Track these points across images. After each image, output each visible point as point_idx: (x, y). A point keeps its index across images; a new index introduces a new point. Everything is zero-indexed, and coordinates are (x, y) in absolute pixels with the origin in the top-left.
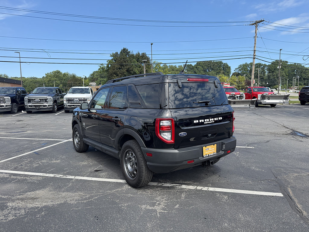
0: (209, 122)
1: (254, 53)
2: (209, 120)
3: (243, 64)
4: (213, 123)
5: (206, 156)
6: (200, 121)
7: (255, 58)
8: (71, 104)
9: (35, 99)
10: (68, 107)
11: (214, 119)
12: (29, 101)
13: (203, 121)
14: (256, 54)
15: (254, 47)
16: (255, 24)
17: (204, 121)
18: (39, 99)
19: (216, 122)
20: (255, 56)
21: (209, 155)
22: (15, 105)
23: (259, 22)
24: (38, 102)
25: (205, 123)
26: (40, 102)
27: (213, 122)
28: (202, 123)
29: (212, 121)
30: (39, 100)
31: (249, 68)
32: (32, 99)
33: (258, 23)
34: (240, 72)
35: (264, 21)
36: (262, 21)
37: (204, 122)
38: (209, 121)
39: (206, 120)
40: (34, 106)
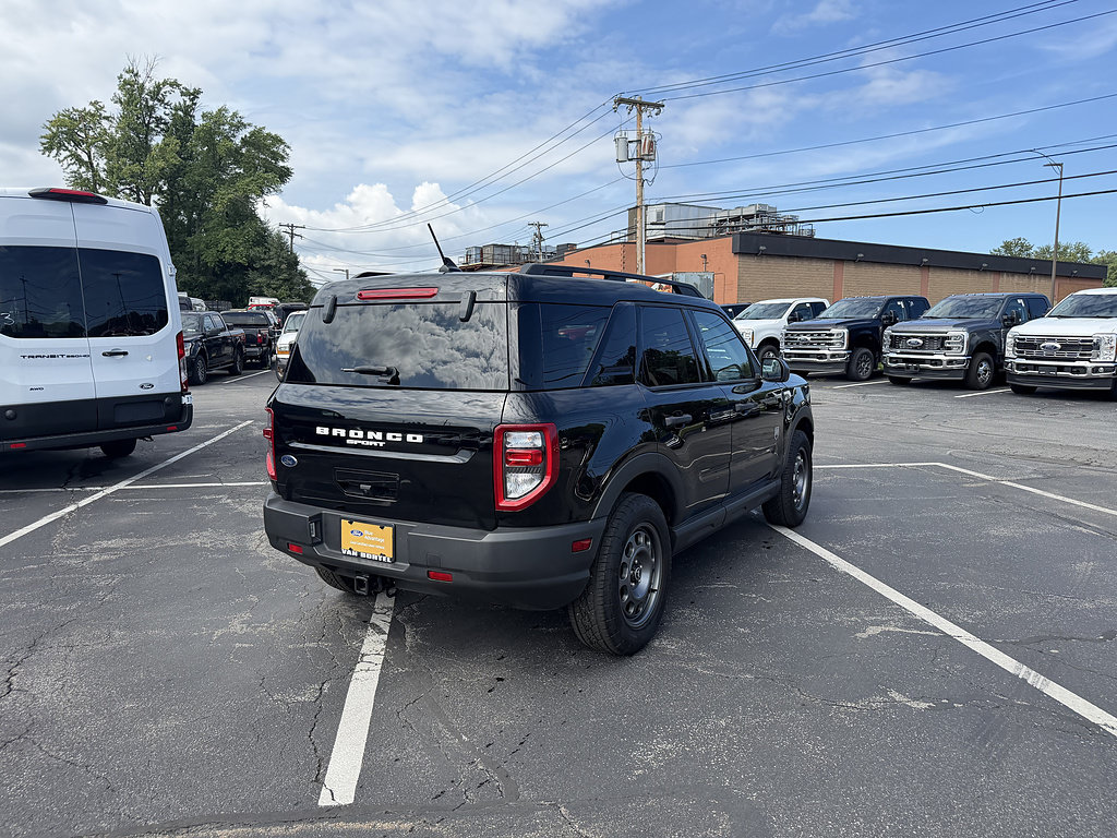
0: (363, 442)
2: (365, 434)
4: (378, 448)
5: (349, 552)
6: (335, 432)
8: (1027, 358)
9: (909, 337)
10: (1020, 372)
11: (384, 436)
12: (895, 342)
13: (343, 433)
17: (347, 433)
18: (921, 338)
19: (390, 446)
21: (359, 553)
22: (865, 353)
24: (916, 348)
25: (348, 441)
26: (922, 347)
27: (381, 444)
28: (340, 441)
29: (374, 440)
30: (921, 342)
32: (901, 337)
37: (348, 437)
38: (365, 438)
39: (352, 433)
40: (905, 360)
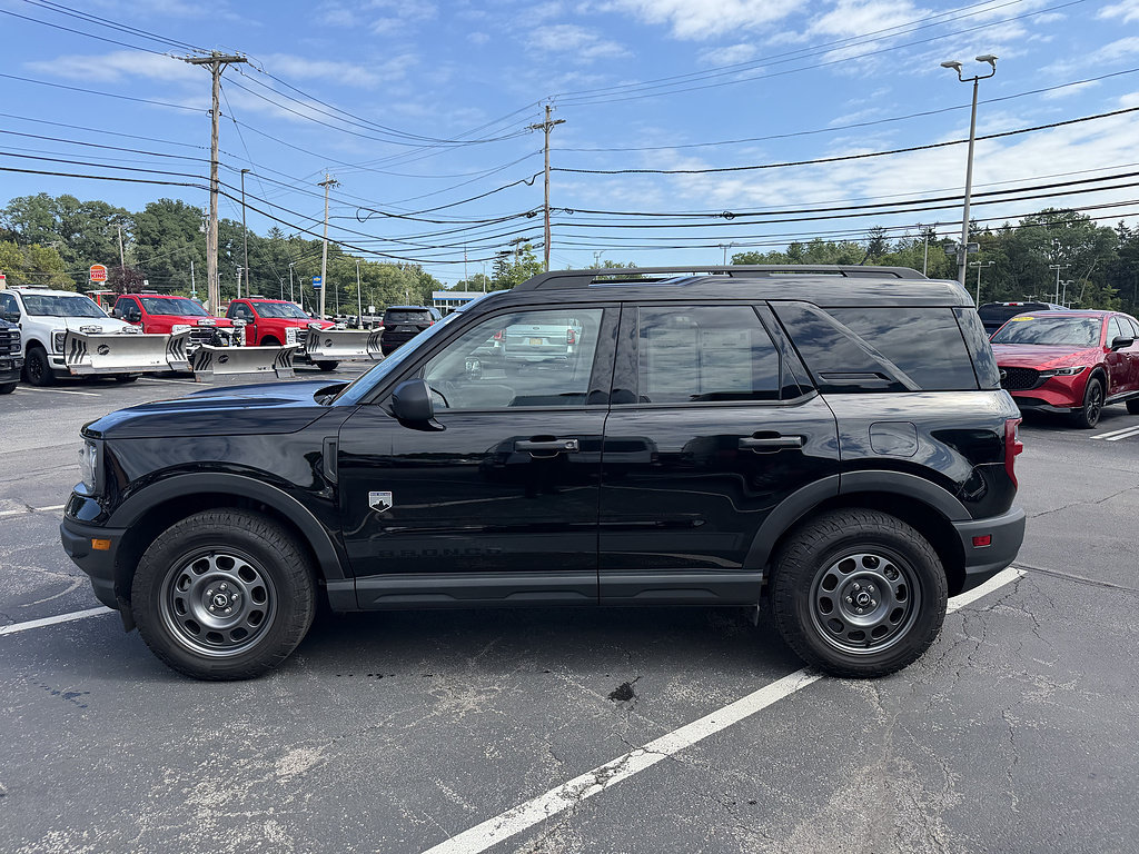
1: (214, 171)
3: (31, 198)
7: (216, 191)
14: (219, 176)
15: (213, 149)
16: (210, 61)
20: (217, 182)
23: (227, 61)
31: (58, 218)
33: (222, 62)
34: (19, 229)
35: (245, 60)
36: (239, 60)
